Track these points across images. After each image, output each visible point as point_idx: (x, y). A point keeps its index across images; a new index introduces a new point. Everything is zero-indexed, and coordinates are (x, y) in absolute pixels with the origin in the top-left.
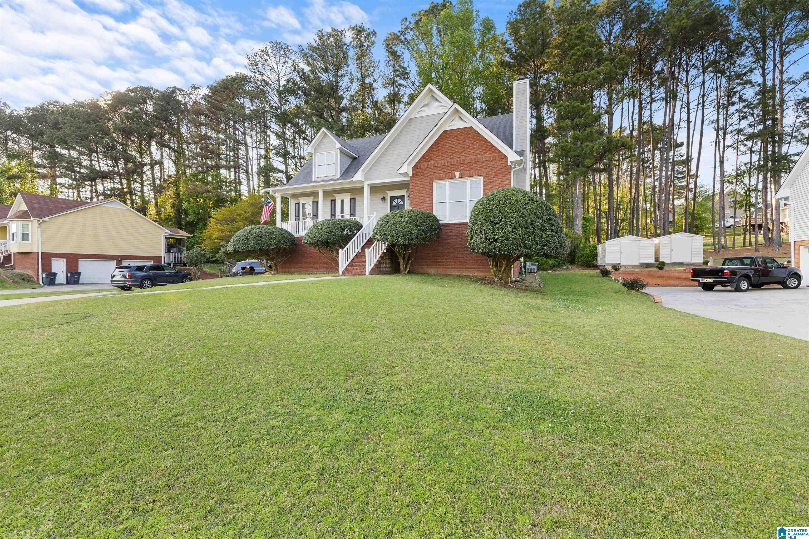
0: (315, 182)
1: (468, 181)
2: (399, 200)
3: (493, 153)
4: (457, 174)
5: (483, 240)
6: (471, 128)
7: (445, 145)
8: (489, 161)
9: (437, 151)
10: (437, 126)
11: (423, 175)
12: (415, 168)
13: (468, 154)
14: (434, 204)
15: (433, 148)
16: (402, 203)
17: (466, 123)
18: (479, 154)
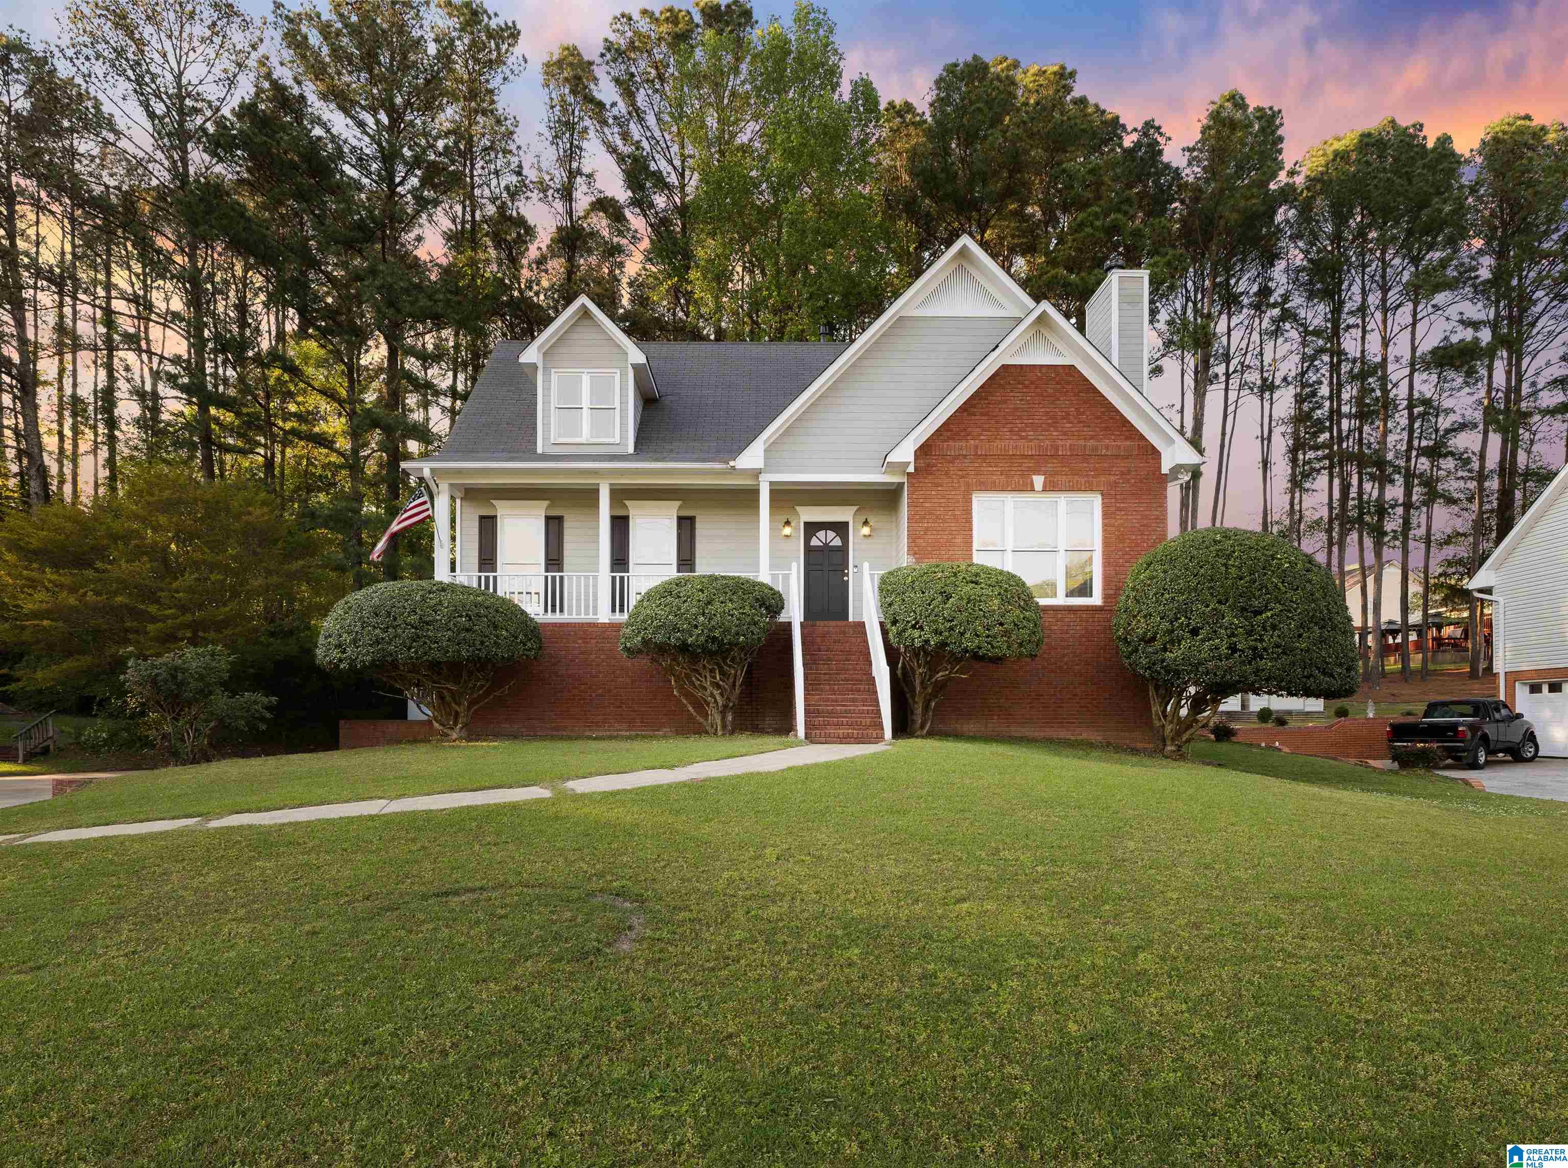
0: (545, 457)
1: (1062, 501)
2: (831, 534)
3: (1127, 438)
4: (1038, 481)
5: (1224, 650)
6: (1072, 367)
7: (1005, 402)
8: (1117, 456)
9: (982, 414)
10: (998, 351)
11: (947, 474)
12: (923, 451)
13: (1065, 434)
14: (974, 552)
15: (974, 406)
16: (837, 542)
17: (1060, 354)
18: (1092, 437)
